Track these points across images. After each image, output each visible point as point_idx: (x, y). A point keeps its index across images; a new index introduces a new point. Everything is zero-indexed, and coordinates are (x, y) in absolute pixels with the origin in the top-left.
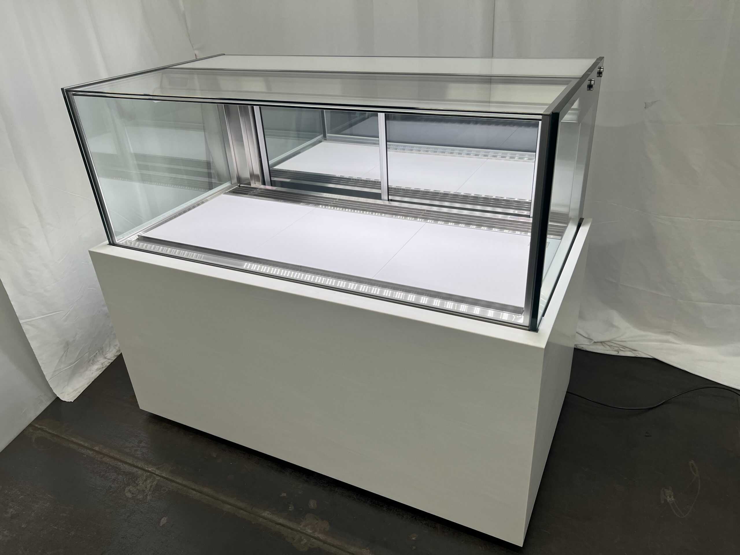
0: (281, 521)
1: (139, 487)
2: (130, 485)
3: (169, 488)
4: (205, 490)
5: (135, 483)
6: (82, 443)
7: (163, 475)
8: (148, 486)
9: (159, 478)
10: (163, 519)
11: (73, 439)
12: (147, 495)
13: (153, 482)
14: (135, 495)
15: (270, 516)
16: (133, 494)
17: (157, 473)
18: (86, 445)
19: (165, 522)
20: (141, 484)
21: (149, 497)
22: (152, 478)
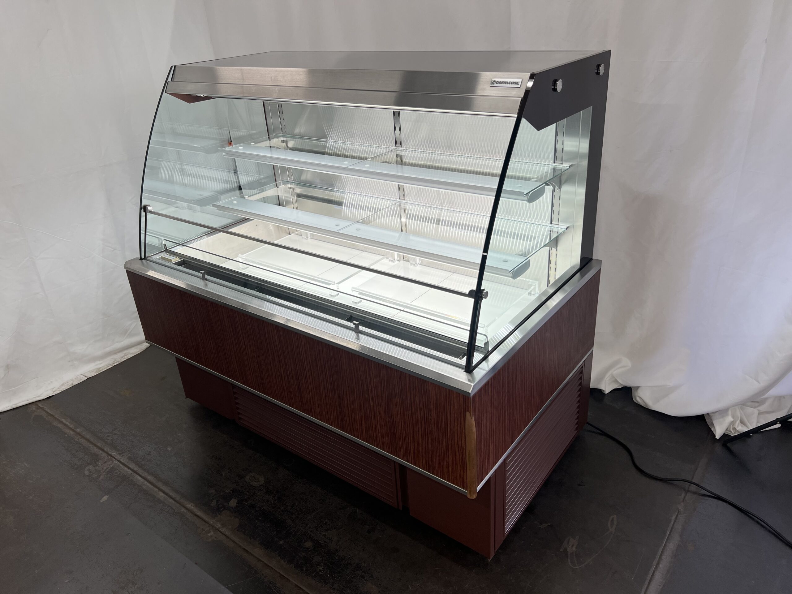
0: (199, 513)
1: (97, 468)
2: (91, 465)
3: (121, 472)
4: (150, 478)
5: (96, 463)
6: (69, 424)
7: (121, 460)
8: (105, 468)
9: (117, 462)
10: (105, 497)
11: (63, 420)
12: (101, 475)
13: (110, 465)
14: (91, 474)
15: (192, 508)
16: (90, 472)
17: (116, 458)
18: (71, 426)
19: (106, 499)
20: (100, 466)
21: (101, 477)
22: (111, 461)
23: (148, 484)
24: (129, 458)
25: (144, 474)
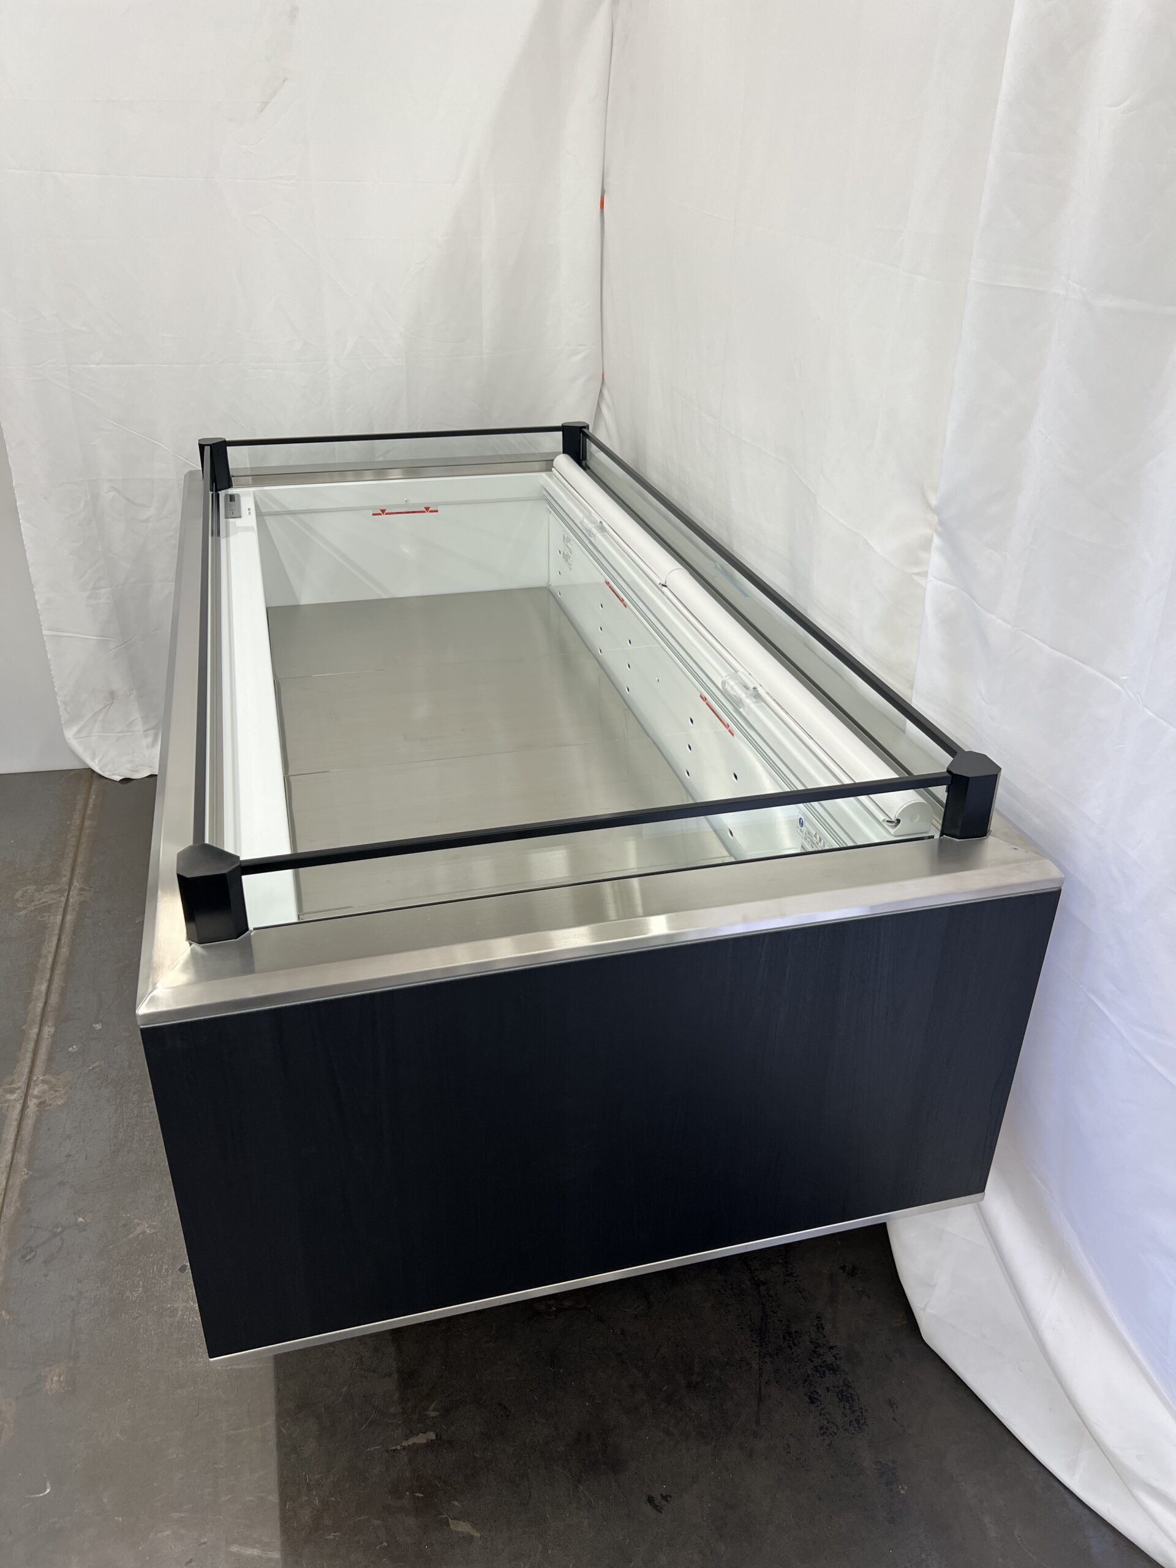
1: (37, 894)
2: (37, 885)
3: (49, 920)
4: (64, 951)
5: (43, 887)
6: (91, 806)
7: (71, 900)
8: (43, 900)
9: (63, 899)
11: (94, 796)
12: (26, 908)
13: (53, 899)
14: (21, 899)
16: (22, 896)
17: (71, 893)
18: (89, 812)
20: (42, 893)
21: (23, 913)
22: (60, 895)
23: (50, 960)
24: (83, 904)
25: (65, 940)
